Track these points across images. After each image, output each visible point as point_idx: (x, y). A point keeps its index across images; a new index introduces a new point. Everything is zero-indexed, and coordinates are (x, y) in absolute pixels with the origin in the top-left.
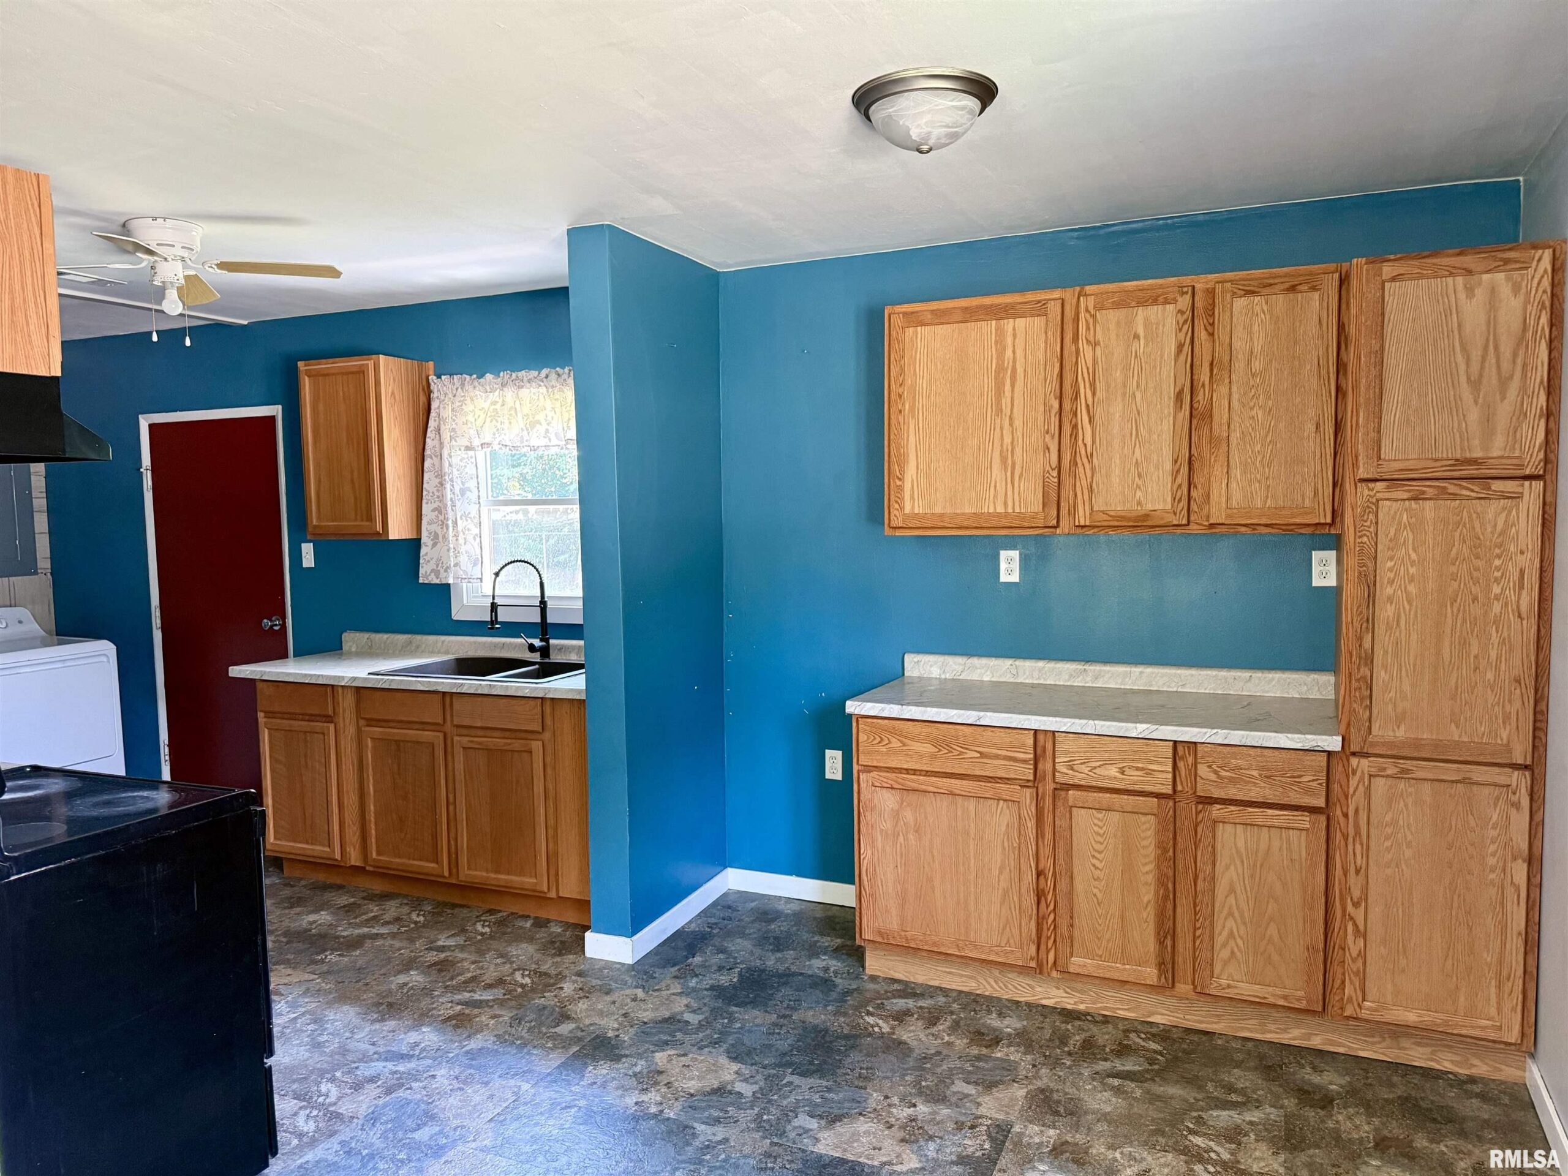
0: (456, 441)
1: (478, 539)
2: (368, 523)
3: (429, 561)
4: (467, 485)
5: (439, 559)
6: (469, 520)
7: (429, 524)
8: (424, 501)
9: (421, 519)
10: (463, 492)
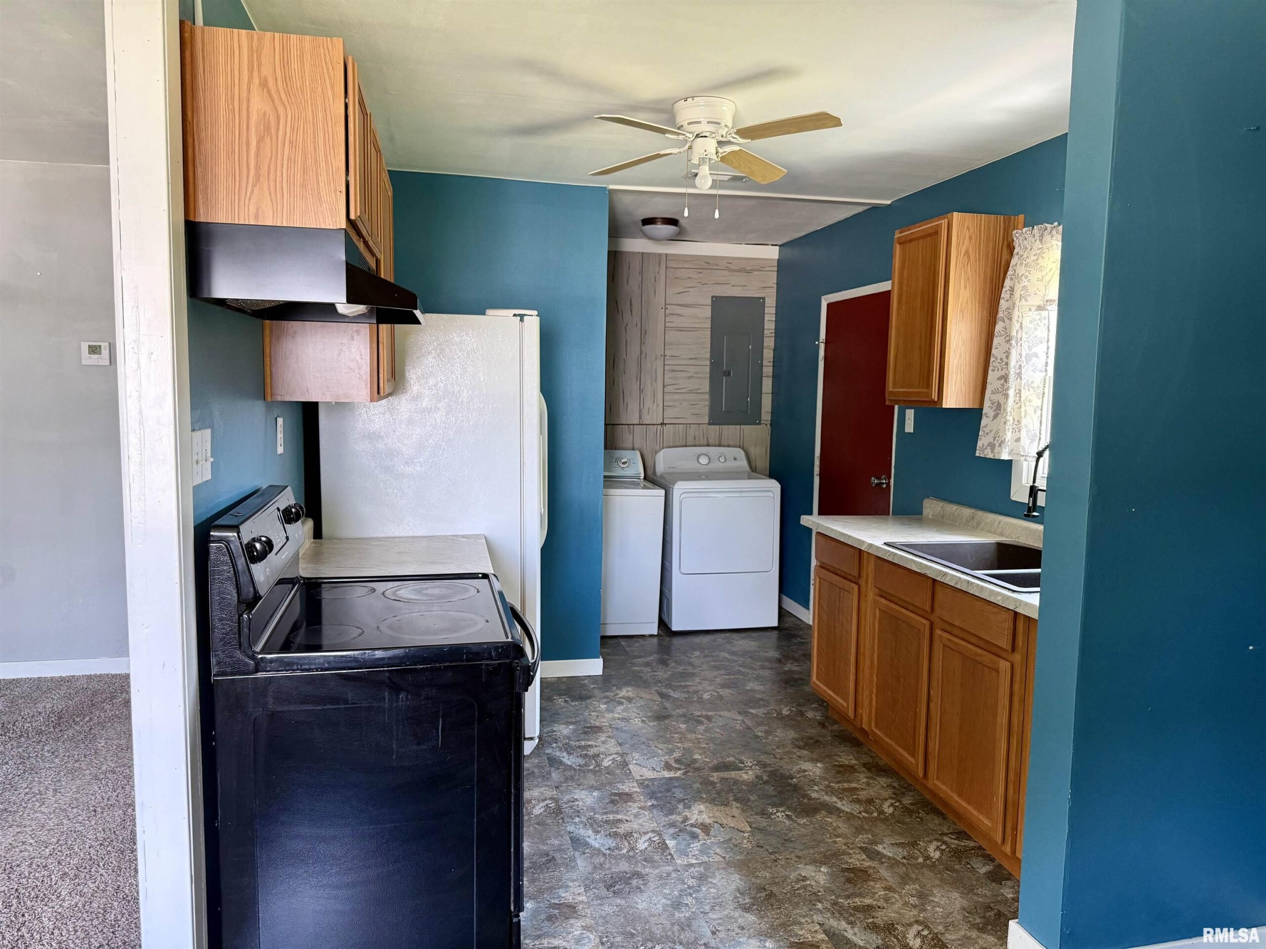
0: (1026, 301)
1: (1039, 412)
2: (927, 391)
3: (987, 434)
4: (1034, 350)
5: (997, 432)
6: (1031, 389)
7: (993, 393)
8: (991, 368)
9: (986, 388)
10: (1028, 358)
